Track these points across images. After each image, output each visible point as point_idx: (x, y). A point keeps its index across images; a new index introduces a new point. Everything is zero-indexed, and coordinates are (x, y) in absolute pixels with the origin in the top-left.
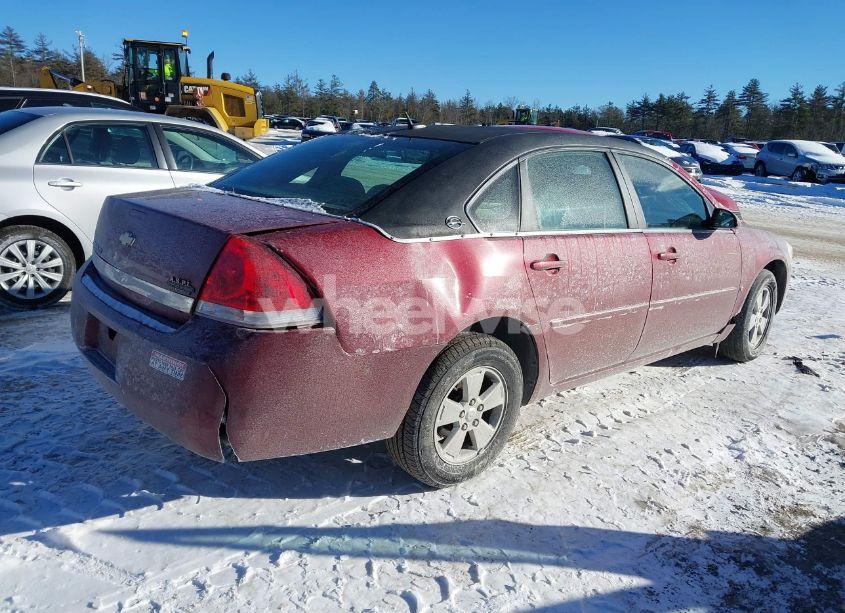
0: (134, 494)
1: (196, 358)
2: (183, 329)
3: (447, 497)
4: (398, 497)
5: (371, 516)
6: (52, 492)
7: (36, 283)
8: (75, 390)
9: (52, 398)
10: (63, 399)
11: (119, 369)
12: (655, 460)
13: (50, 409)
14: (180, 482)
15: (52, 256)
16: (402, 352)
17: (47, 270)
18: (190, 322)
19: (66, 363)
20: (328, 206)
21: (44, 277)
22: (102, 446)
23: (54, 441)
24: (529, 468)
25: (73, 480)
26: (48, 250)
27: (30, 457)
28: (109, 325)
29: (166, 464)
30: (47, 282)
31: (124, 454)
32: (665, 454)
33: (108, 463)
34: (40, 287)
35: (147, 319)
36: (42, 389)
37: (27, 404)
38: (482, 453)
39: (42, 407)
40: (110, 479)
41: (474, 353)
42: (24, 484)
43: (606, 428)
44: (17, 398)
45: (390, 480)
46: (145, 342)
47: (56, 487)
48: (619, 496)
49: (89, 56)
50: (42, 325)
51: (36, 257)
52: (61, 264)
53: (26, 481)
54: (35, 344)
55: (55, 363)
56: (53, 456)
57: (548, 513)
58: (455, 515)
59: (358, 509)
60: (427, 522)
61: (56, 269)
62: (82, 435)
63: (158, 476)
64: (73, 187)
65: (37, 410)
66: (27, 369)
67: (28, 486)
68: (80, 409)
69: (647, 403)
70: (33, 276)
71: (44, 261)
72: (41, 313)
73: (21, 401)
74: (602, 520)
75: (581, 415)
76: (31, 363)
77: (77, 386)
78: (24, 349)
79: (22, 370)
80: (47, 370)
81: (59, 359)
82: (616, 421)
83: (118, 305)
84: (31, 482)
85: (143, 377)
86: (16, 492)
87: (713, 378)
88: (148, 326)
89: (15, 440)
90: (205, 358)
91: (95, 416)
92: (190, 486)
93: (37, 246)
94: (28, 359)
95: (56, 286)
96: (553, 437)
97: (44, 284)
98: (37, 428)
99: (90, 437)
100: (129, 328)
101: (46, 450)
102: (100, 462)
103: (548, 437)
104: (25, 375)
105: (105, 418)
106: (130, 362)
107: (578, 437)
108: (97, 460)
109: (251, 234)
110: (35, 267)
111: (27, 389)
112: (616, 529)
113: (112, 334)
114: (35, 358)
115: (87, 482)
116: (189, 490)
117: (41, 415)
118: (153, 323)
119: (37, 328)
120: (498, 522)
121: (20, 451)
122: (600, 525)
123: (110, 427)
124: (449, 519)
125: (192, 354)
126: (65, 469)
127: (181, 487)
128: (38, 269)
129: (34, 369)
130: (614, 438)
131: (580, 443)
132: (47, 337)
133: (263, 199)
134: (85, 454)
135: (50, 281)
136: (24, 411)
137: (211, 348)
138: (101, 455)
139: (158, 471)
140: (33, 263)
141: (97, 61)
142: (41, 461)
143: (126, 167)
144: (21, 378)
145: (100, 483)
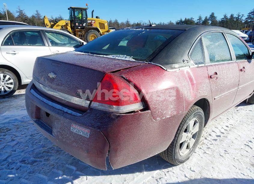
0: (60, 178)
1: (94, 128)
2: (86, 114)
3: (182, 169)
4: (163, 170)
5: (157, 180)
6: (26, 179)
7: (4, 89)
8: (26, 130)
9: (17, 134)
10: (22, 135)
11: (54, 131)
12: (248, 146)
13: (17, 139)
14: (77, 170)
15: (9, 79)
16: (173, 117)
17: (8, 84)
18: (88, 111)
19: (20, 119)
20: (135, 57)
21: (7, 87)
22: (42, 155)
23: (22, 154)
24: (205, 153)
25: (33, 172)
26: (8, 77)
27: (14, 163)
28: (46, 111)
29: (69, 162)
30: (8, 88)
31: (52, 158)
32: (250, 143)
33: (46, 163)
34: (6, 90)
35: (66, 110)
36: (13, 131)
37: (9, 138)
38: (191, 150)
39: (15, 139)
40: (48, 171)
41: (193, 114)
42: (14, 176)
43: (224, 133)
44: (4, 135)
45: (158, 163)
46: (67, 121)
47: (27, 177)
48: (244, 163)
49: (8, 12)
50: (8, 104)
51: (4, 79)
52: (13, 81)
53: (14, 174)
54: (7, 112)
55: (16, 120)
56: (23, 161)
57: (223, 173)
58: (188, 177)
59: (150, 177)
60: (180, 182)
61: (11, 84)
62: (32, 151)
63: (68, 168)
64: (15, 54)
65: (13, 140)
66: (6, 123)
67: (16, 177)
68: (30, 139)
69: (231, 121)
70: (3, 86)
71: (7, 81)
72: (6, 99)
73: (6, 137)
74: (244, 175)
75: (213, 129)
76: (7, 120)
77: (26, 129)
78: (3, 115)
79: (4, 124)
80: (13, 122)
81: (17, 118)
82: (225, 130)
83: (50, 103)
84: (17, 175)
85: (68, 135)
86: (12, 180)
87: (248, 111)
88: (67, 113)
89: (7, 155)
90: (99, 128)
91: (36, 141)
92: (81, 171)
93: (4, 75)
94: (6, 118)
95: (12, 89)
96: (207, 139)
97: (7, 89)
98: (14, 149)
99: (36, 151)
100: (58, 113)
101: (20, 158)
102: (42, 163)
103: (206, 139)
104: (6, 125)
105: (40, 142)
106: (61, 128)
107: (216, 138)
108: (41, 162)
109: (113, 72)
110: (3, 83)
111: (7, 131)
112: (251, 178)
113: (48, 115)
114: (8, 118)
115: (39, 173)
116: (81, 174)
117: (14, 143)
118: (70, 111)
119: (7, 106)
120: (206, 179)
121: (10, 160)
122: (244, 177)
123: (43, 146)
124: (187, 179)
125: (92, 126)
126: (29, 167)
127: (78, 173)
128: (5, 84)
129: (9, 123)
130: (229, 137)
131: (218, 140)
132: (11, 109)
133: (105, 56)
134: (36, 159)
135: (9, 88)
136: (8, 141)
137: (101, 123)
138: (42, 159)
139: (67, 166)
140: (3, 82)
141: (11, 14)
142: (19, 164)
143: (33, 46)
144: (4, 127)
145: (45, 174)
